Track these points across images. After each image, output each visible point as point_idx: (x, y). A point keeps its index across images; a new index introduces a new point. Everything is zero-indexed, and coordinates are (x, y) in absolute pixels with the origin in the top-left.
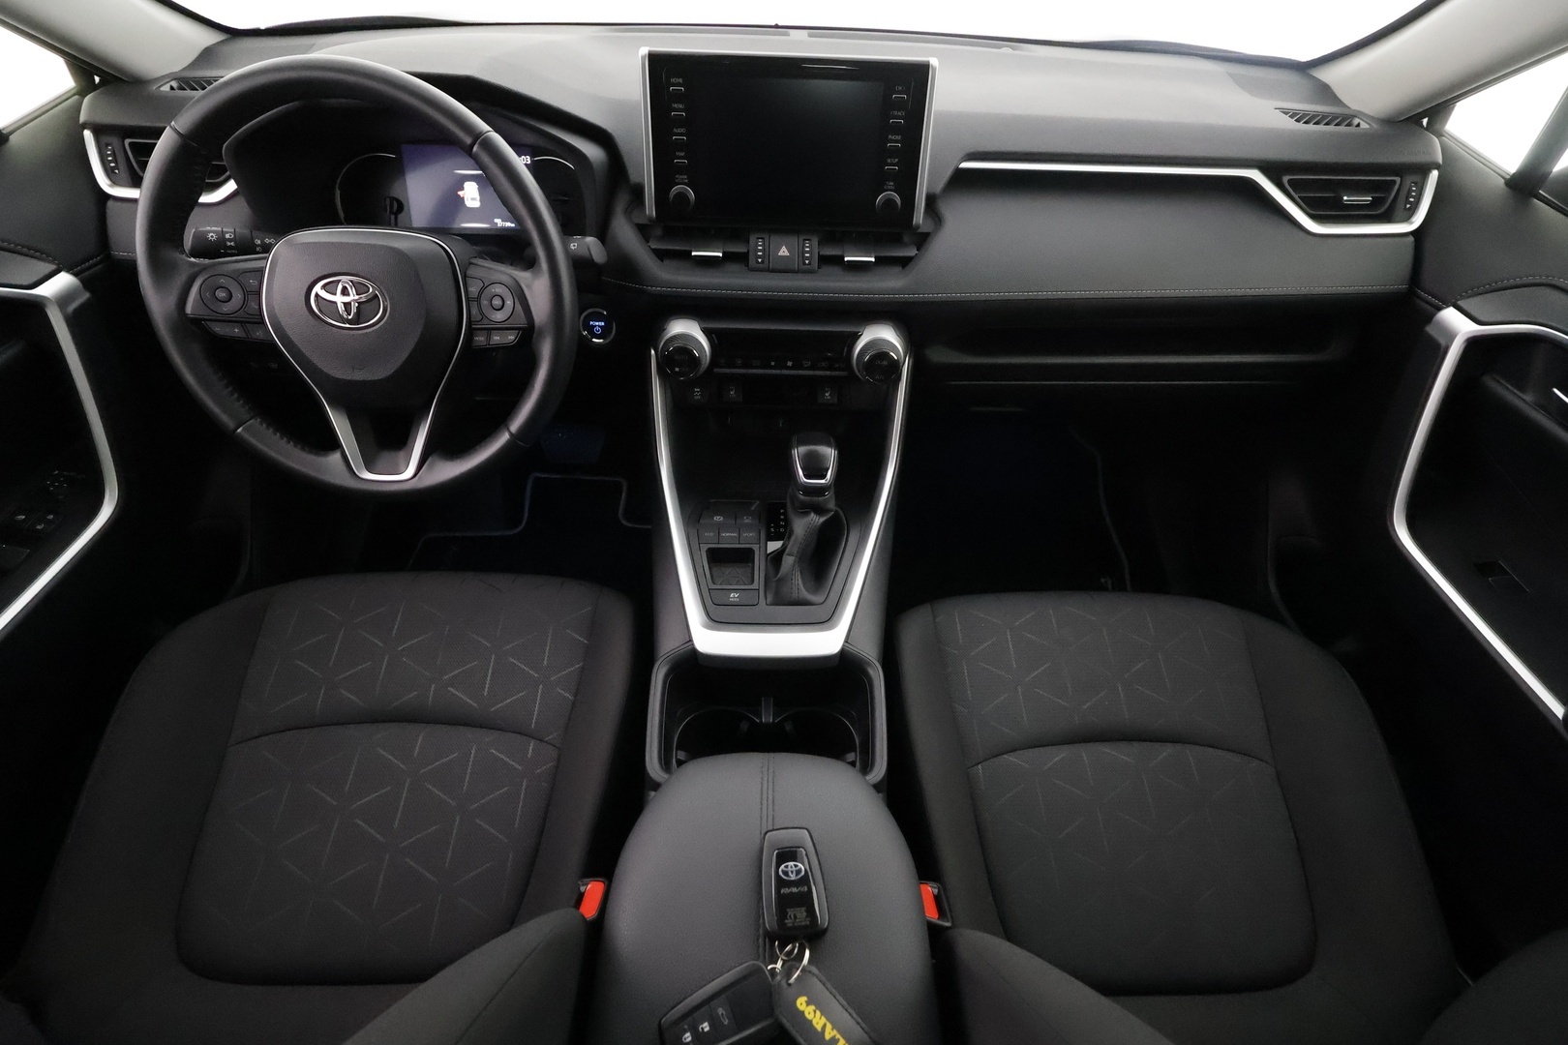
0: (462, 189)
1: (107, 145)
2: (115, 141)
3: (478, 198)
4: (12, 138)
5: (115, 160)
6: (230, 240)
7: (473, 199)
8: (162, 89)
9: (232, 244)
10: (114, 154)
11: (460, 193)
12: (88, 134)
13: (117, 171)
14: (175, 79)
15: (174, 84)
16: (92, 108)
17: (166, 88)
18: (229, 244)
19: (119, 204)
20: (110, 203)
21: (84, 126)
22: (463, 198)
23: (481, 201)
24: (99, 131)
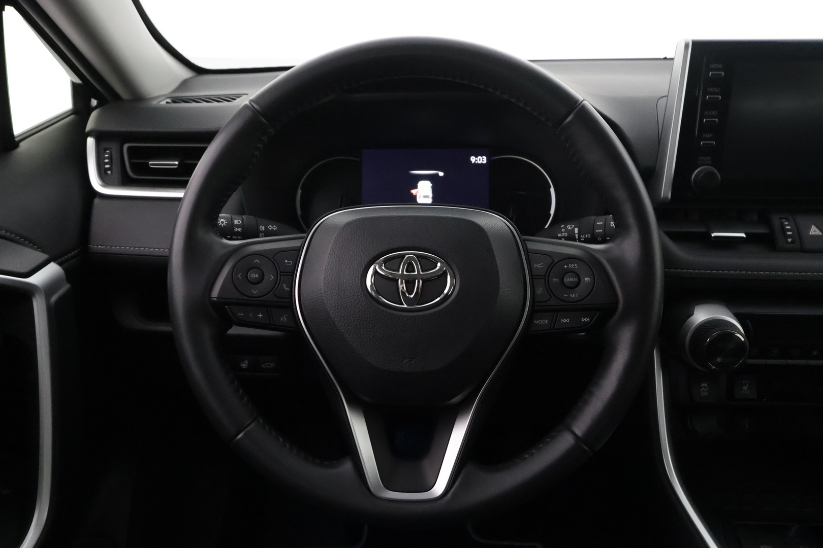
0: (416, 187)
1: (106, 149)
2: (114, 147)
3: (431, 195)
4: (23, 145)
5: (111, 163)
6: (238, 226)
7: (425, 197)
8: (161, 103)
9: (239, 230)
10: (111, 158)
11: (414, 192)
12: (91, 142)
13: (109, 172)
14: (168, 98)
15: (169, 100)
16: (99, 119)
17: (164, 103)
18: (236, 229)
19: (106, 202)
20: (97, 201)
21: (90, 134)
22: (416, 196)
23: (433, 198)
24: (101, 137)
